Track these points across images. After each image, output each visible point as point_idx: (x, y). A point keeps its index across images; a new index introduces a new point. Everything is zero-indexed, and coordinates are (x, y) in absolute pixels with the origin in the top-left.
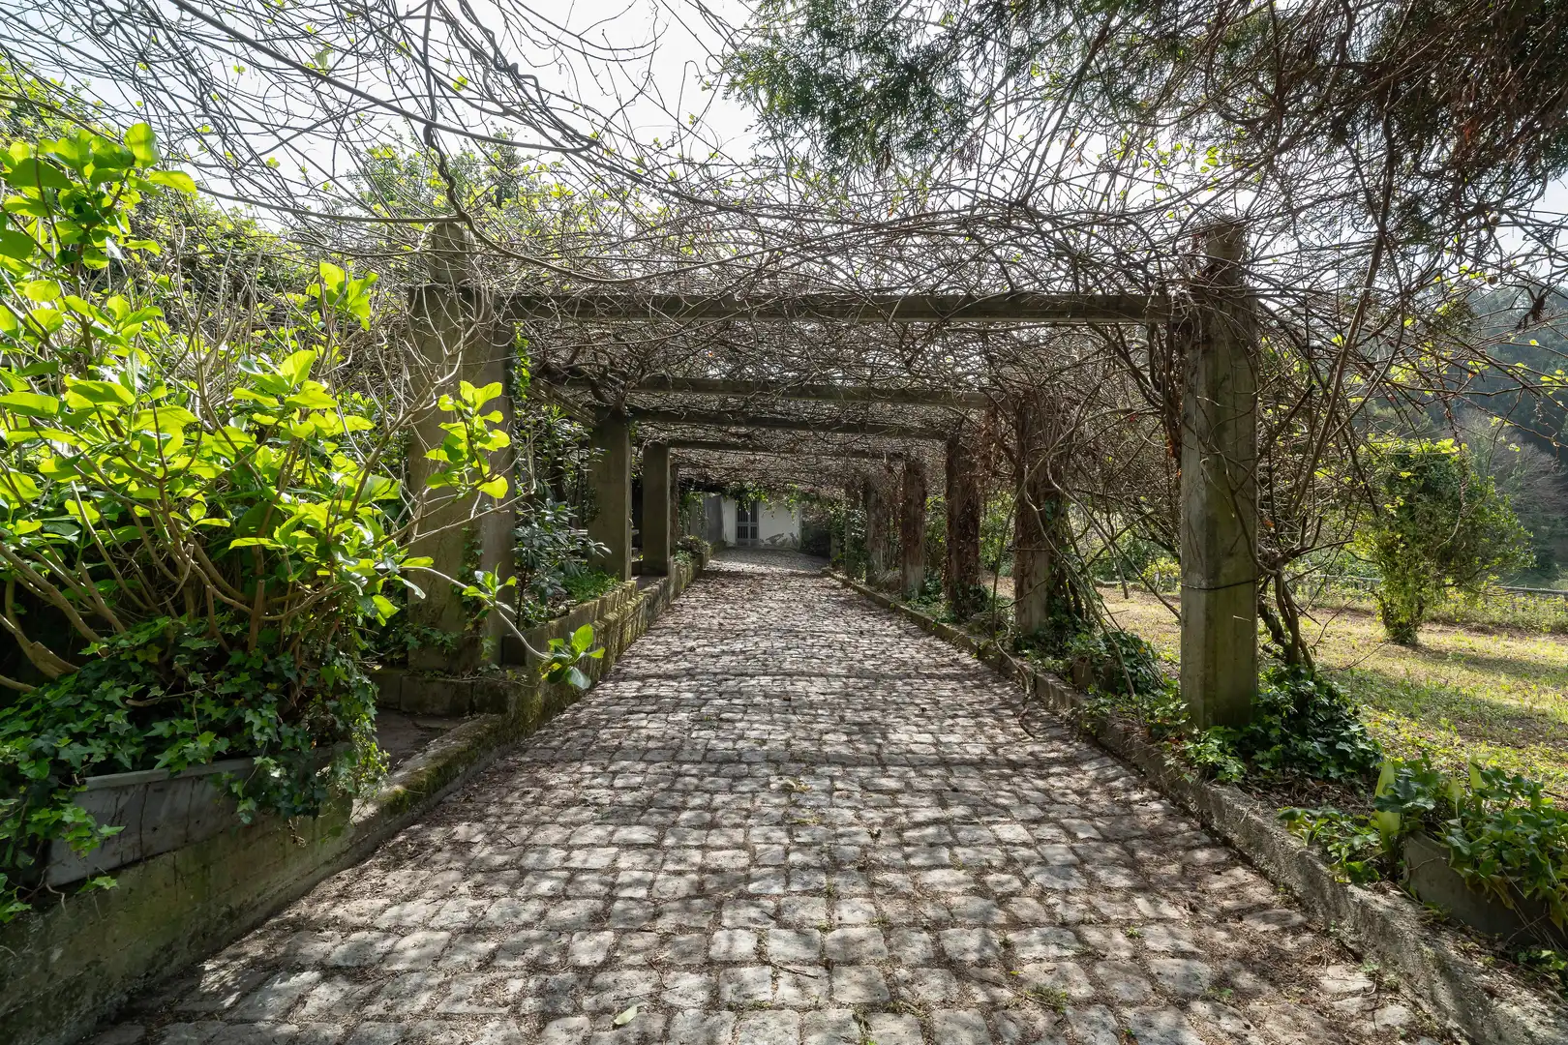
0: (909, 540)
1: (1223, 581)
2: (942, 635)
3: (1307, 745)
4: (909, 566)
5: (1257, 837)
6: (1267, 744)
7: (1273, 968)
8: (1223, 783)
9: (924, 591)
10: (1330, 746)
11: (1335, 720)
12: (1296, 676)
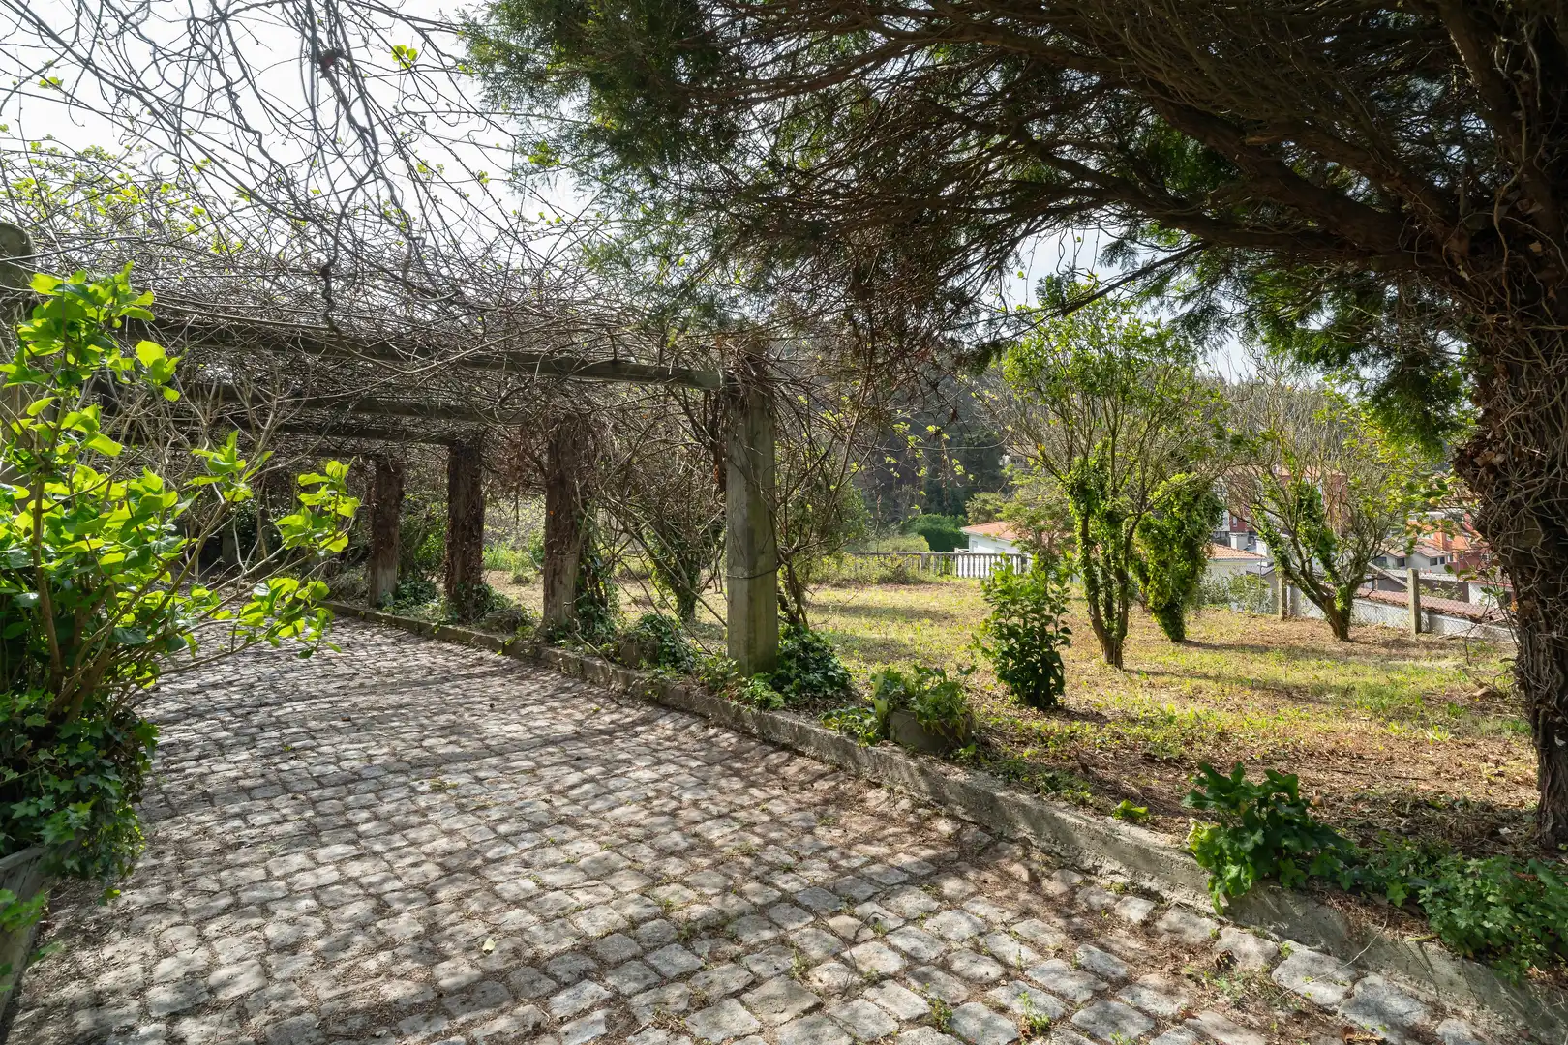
0: (382, 543)
1: (758, 572)
2: (444, 636)
3: (811, 677)
4: (380, 570)
5: (803, 736)
6: (790, 681)
7: (841, 801)
8: (774, 710)
9: (398, 595)
10: (825, 674)
11: (823, 660)
12: (798, 632)
